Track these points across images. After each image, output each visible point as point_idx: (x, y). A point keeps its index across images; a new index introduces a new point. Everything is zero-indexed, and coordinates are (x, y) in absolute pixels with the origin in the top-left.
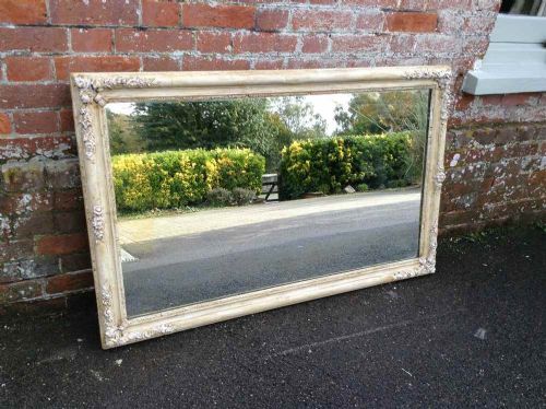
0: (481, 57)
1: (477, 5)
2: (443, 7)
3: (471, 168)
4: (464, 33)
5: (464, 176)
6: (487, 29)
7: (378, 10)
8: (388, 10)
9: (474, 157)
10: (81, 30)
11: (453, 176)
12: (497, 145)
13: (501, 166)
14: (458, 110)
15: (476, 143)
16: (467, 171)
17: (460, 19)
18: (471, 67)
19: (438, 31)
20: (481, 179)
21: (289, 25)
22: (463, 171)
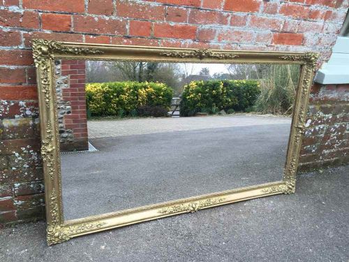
0: (327, 61)
1: (327, 30)
2: (307, 30)
3: (317, 128)
4: (318, 47)
5: (313, 133)
6: (331, 45)
7: (268, 31)
8: (275, 31)
9: (319, 122)
10: (91, 37)
11: (306, 133)
12: (333, 116)
13: (334, 128)
15: (321, 114)
16: (315, 130)
17: (316, 38)
18: (320, 67)
19: (303, 45)
20: (322, 135)
21: (216, 38)
22: (312, 130)
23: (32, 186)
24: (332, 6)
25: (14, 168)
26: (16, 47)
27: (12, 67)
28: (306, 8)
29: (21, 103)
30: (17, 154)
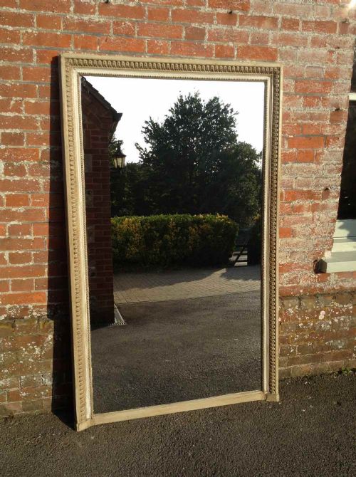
0: (330, 249)
1: (318, 220)
2: (294, 223)
3: (336, 320)
4: (313, 237)
5: (332, 326)
6: (330, 233)
9: (337, 313)
11: (323, 326)
12: (354, 306)
14: (319, 282)
15: (336, 304)
16: (334, 322)
17: (308, 229)
18: (323, 255)
19: (294, 237)
20: (347, 329)
22: (330, 323)
23: (35, 379)
24: (318, 199)
25: (21, 362)
26: (27, 264)
27: (24, 279)
28: (286, 205)
29: (30, 306)
30: (24, 349)
